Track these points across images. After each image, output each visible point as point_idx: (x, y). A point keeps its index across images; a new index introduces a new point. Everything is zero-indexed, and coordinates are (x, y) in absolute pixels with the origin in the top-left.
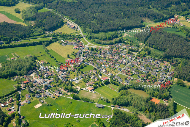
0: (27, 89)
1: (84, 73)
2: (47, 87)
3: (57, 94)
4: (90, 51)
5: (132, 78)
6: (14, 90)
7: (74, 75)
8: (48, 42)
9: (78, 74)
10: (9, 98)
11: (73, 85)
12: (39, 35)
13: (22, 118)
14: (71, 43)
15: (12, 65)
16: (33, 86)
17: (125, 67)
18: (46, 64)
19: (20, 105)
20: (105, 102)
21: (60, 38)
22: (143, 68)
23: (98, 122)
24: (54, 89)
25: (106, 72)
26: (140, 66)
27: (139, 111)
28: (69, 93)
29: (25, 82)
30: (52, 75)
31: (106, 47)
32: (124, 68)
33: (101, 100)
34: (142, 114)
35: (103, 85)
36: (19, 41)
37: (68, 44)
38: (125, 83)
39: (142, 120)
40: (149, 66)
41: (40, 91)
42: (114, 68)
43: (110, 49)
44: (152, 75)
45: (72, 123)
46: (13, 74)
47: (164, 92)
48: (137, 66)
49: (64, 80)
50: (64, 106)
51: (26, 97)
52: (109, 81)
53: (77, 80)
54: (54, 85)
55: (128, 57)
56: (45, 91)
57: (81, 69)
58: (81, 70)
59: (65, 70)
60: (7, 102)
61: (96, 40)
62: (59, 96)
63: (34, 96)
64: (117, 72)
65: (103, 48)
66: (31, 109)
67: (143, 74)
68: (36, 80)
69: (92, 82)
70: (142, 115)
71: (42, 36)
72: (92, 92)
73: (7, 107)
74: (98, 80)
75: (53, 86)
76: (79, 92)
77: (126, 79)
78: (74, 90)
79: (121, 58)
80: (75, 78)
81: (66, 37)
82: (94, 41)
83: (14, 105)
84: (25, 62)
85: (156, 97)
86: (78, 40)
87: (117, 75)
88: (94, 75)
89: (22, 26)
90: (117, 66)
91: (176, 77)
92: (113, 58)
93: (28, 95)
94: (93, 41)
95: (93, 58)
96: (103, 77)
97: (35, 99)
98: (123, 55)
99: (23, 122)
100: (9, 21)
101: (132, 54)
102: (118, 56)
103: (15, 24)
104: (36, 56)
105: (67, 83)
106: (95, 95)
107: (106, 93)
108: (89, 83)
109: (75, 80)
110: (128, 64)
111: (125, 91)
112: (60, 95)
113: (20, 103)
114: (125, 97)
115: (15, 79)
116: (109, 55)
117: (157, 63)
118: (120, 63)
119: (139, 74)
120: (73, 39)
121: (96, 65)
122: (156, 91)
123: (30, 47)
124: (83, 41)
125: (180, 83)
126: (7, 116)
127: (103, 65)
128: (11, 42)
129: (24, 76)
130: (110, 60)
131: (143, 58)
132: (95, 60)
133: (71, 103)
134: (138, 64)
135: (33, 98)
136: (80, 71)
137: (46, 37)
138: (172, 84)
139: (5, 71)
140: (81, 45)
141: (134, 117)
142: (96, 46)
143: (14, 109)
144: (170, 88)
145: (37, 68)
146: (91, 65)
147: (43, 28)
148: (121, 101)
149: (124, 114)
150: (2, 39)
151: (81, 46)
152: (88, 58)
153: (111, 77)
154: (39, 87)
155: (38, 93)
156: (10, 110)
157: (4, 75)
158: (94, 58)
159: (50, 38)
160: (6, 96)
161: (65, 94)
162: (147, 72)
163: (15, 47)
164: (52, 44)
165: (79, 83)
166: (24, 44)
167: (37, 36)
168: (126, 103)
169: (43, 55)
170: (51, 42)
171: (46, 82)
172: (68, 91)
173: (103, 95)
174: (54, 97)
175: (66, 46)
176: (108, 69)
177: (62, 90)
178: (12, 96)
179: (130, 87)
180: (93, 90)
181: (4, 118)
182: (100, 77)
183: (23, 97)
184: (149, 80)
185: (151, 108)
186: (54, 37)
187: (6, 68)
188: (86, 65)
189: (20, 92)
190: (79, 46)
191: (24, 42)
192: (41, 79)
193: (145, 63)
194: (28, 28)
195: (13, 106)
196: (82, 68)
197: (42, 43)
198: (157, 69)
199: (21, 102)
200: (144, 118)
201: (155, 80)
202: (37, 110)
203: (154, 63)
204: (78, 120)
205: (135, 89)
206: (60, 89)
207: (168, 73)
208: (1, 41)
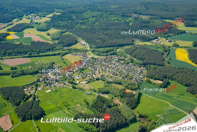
0: (43, 82)
1: (83, 73)
2: (56, 81)
3: (62, 85)
4: (91, 60)
5: (116, 77)
6: (35, 82)
7: (77, 74)
8: (64, 54)
9: (79, 74)
10: (31, 86)
11: (75, 80)
12: (59, 49)
13: (37, 97)
14: (80, 54)
15: (37, 67)
16: (47, 80)
18: (60, 67)
19: (37, 90)
20: (93, 91)
21: (73, 51)
22: (125, 71)
23: (85, 102)
24: (61, 82)
25: (99, 73)
26: (123, 70)
27: (115, 97)
28: (70, 85)
29: (43, 77)
30: (62, 73)
31: (103, 57)
32: (112, 71)
33: (91, 89)
34: (116, 99)
35: (95, 81)
36: (45, 53)
37: (78, 55)
38: (110, 80)
39: (114, 102)
40: (130, 70)
41: (52, 83)
42: (105, 71)
43: (105, 59)
44: (130, 75)
45: (67, 102)
46: (37, 72)
48: (121, 69)
49: (69, 77)
50: (65, 92)
51: (42, 86)
52: (99, 78)
55: (116, 64)
56: (55, 83)
58: (82, 71)
59: (71, 71)
60: (29, 88)
61: (97, 52)
63: (47, 85)
64: (107, 73)
65: (100, 58)
66: (43, 92)
67: (124, 74)
68: (51, 76)
69: (88, 78)
73: (29, 91)
74: (92, 77)
75: (61, 80)
76: (77, 84)
77: (111, 77)
78: (74, 83)
79: (111, 64)
80: (77, 76)
81: (77, 51)
84: (46, 65)
85: (129, 89)
86: (84, 53)
87: (106, 75)
89: (49, 43)
90: (108, 69)
91: (146, 77)
92: (106, 64)
94: (95, 53)
96: (96, 76)
97: (47, 87)
98: (113, 63)
99: (37, 99)
100: (41, 40)
101: (120, 62)
103: (45, 42)
104: (54, 62)
105: (71, 78)
106: (88, 86)
107: (95, 86)
108: (86, 79)
110: (115, 68)
111: (108, 84)
112: (64, 86)
114: (107, 88)
115: (37, 75)
116: (103, 62)
117: (136, 68)
118: (110, 67)
119: (121, 74)
120: (82, 52)
121: (93, 68)
122: (130, 85)
123: (52, 56)
124: (88, 53)
125: (148, 81)
126: (27, 96)
127: (98, 69)
128: (40, 53)
129: (44, 74)
130: (103, 65)
131: (127, 64)
133: (71, 90)
137: (64, 50)
138: (143, 81)
139: (32, 70)
140: (86, 56)
141: (110, 100)
142: (96, 57)
144: (140, 84)
146: (90, 68)
147: (62, 44)
148: (104, 91)
149: (103, 98)
150: (35, 51)
151: (85, 56)
152: (89, 64)
153: (101, 76)
154: (52, 81)
155: (50, 84)
156: (30, 93)
157: (31, 72)
158: (93, 64)
159: (66, 51)
160: (29, 85)
161: (68, 85)
162: (127, 74)
163: (42, 56)
164: (67, 55)
166: (48, 55)
168: (106, 91)
169: (59, 62)
170: (66, 54)
171: (57, 77)
172: (70, 83)
173: (93, 86)
174: (60, 87)
175: (76, 56)
176: (100, 71)
178: (33, 85)
179: (113, 82)
180: (87, 83)
181: (25, 97)
182: (94, 76)
183: (40, 86)
184: (127, 79)
186: (69, 51)
187: (33, 68)
188: (86, 68)
189: (38, 83)
191: (48, 53)
192: (54, 76)
193: (128, 68)
194: (53, 45)
195: (32, 90)
197: (60, 54)
198: (135, 71)
199: (38, 88)
200: (117, 101)
201: (131, 79)
202: (47, 93)
203: (134, 68)
204: (72, 100)
205: (116, 84)
206: (65, 82)
207: (142, 74)
208: (33, 52)
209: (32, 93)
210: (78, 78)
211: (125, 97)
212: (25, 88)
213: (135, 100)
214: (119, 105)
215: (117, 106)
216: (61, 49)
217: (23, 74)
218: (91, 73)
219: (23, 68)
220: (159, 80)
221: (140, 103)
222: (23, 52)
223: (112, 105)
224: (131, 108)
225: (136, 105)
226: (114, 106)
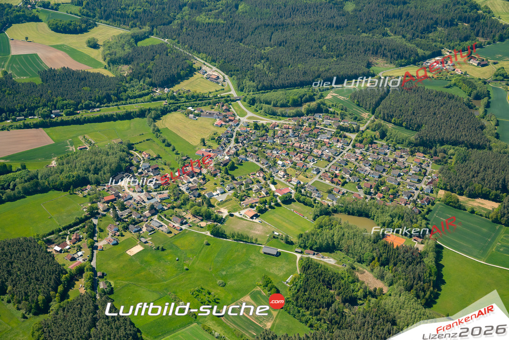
0: (111, 215)
1: (236, 178)
2: (154, 211)
3: (176, 225)
4: (251, 131)
5: (344, 190)
6: (83, 216)
7: (215, 184)
8: (159, 112)
9: (223, 182)
10: (71, 232)
11: (213, 206)
12: (140, 96)
13: (100, 277)
14: (210, 114)
15: (78, 161)
16: (123, 208)
17: (328, 167)
18: (153, 159)
19: (96, 248)
20: (283, 242)
21: (185, 102)
22: (368, 168)
23: (267, 286)
24: (170, 214)
25: (286, 176)
26: (362, 164)
27: (359, 262)
28: (203, 224)
29: (107, 198)
31: (287, 123)
32: (327, 169)
33: (274, 237)
34: (365, 270)
35: (278, 205)
36: (95, 110)
37: (204, 116)
38: (328, 202)
39: (363, 283)
40: (383, 164)
41: (140, 218)
42: (305, 168)
43: (297, 127)
44: (388, 183)
45: (207, 288)
46: (82, 182)
47: (414, 220)
48: (356, 163)
49: (193, 194)
50: (192, 251)
51: (110, 231)
52: (291, 196)
53: (222, 193)
54: (169, 205)
55: (335, 144)
56: (149, 219)
57: (230, 170)
58: (230, 172)
59: (196, 173)
60: (68, 242)
61: (265, 106)
62: (181, 229)
63: (126, 228)
64: (312, 177)
65: (280, 125)
66: (119, 256)
67: (367, 181)
68: (131, 193)
69: (254, 198)
70: (364, 272)
71: (147, 98)
72: (254, 220)
73: (67, 252)
74: (267, 193)
75: (169, 208)
76: (224, 220)
77: (330, 192)
78: (214, 216)
79: (319, 146)
80: (216, 190)
81: (199, 100)
82: (261, 109)
83: (81, 248)
84: (107, 154)
86: (224, 108)
87: (310, 183)
88: (260, 182)
89: (103, 76)
90: (312, 164)
91: (441, 189)
92: (302, 146)
93: (112, 227)
94: (257, 109)
95: (256, 146)
96: (279, 187)
97: (127, 235)
98: (325, 140)
99: (102, 285)
100: (75, 66)
101: (345, 137)
102: (313, 141)
103: (88, 73)
104: (132, 142)
105: (199, 200)
106: (261, 227)
107: (284, 223)
108: (248, 201)
109: (218, 195)
110: (335, 159)
111: (327, 218)
112: (184, 227)
113: (96, 244)
114: (327, 232)
115: (86, 193)
116: (293, 139)
117: (401, 157)
118: (316, 157)
119: (359, 181)
120: (215, 104)
121: (263, 160)
122: (397, 218)
123: (119, 122)
124: (236, 108)
125: (450, 202)
126: (67, 273)
127: (280, 162)
128: (78, 112)
129: (105, 186)
130: (295, 150)
131: (370, 145)
132: (263, 150)
133: (208, 244)
134: (357, 159)
135: (124, 233)
136: (228, 174)
137: (155, 100)
138: (433, 204)
139: (64, 175)
140: (232, 118)
141: (347, 276)
142: (264, 121)
143: (82, 256)
144: (427, 213)
145: (134, 168)
146: (254, 161)
147: (148, 80)
148: (318, 242)
149: (323, 270)
150: (59, 105)
151: (230, 120)
152: (246, 145)
153: (296, 189)
154: (138, 210)
155: (135, 223)
156: (73, 259)
157: (61, 183)
158: (259, 147)
159: (164, 103)
160: (64, 229)
161: (194, 225)
162: (376, 177)
163: (86, 123)
164: (169, 115)
165: (226, 201)
166: (106, 116)
167: (135, 97)
168: (328, 244)
169: (147, 140)
170: (165, 112)
171: (152, 198)
172: (201, 218)
173: (278, 226)
174: (170, 232)
175: (199, 121)
176: (291, 171)
177: (187, 217)
178: (78, 229)
179: (340, 209)
180: (256, 216)
181: (60, 277)
182: (273, 187)
183: (102, 231)
184: (382, 195)
185: (384, 256)
186: (172, 101)
187: (66, 167)
188: (241, 162)
189: (95, 221)
190: (227, 119)
191: (105, 111)
192: (142, 192)
193: (374, 157)
194: (116, 82)
195: (80, 250)
196: (233, 168)
197: (147, 113)
198: (400, 169)
199: (97, 241)
200: (369, 278)
201: (395, 195)
202: (132, 259)
203: (394, 156)
204: (221, 281)
205: (349, 214)
206: (184, 214)
207: (425, 179)
208: (55, 109)
209: (81, 260)
210: (224, 197)
211: (395, 264)
212: (50, 242)
214: (381, 290)
215: (374, 296)
216: (147, 94)
217: (36, 187)
218: (261, 179)
219: (32, 169)
220: (486, 196)
221: (444, 282)
222: (22, 110)
224: (424, 301)
225: (436, 290)
226: (365, 296)
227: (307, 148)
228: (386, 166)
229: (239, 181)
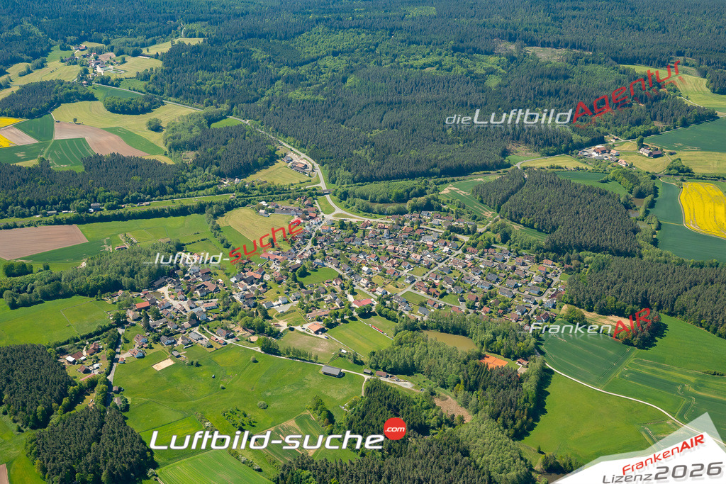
0: (141, 325)
1: (306, 286)
2: (195, 321)
3: (219, 339)
4: (335, 231)
5: (441, 303)
6: (107, 325)
7: (278, 293)
8: (223, 207)
9: (289, 290)
10: (90, 342)
11: (270, 318)
12: (202, 188)
13: (116, 392)
14: (287, 209)
15: (112, 262)
16: (158, 317)
17: (427, 275)
19: (117, 360)
20: (351, 362)
21: (258, 195)
22: (477, 278)
23: (317, 409)
24: (216, 326)
25: (370, 285)
26: (470, 273)
27: (442, 387)
28: (254, 338)
29: (139, 306)
30: (217, 290)
31: (384, 221)
32: (424, 278)
33: (340, 356)
34: (448, 396)
35: (353, 319)
36: (144, 204)
37: (278, 212)
38: (418, 316)
39: (439, 408)
40: (498, 273)
41: (177, 329)
42: (396, 276)
43: (395, 227)
44: (500, 295)
45: (242, 409)
46: (112, 287)
47: (520, 338)
48: (463, 271)
49: (247, 304)
50: (233, 369)
51: (136, 343)
52: (371, 309)
53: (284, 304)
54: (216, 316)
55: (441, 248)
56: (188, 330)
57: (300, 276)
58: (299, 279)
59: (256, 279)
60: (85, 353)
61: (359, 201)
62: (226, 344)
63: (157, 340)
64: (403, 287)
65: (374, 224)
66: (142, 371)
67: (474, 292)
68: (172, 301)
69: (324, 310)
70: (447, 399)
71: (209, 190)
72: (319, 336)
73: (82, 363)
74: (341, 305)
75: (215, 319)
76: (281, 334)
77: (423, 305)
78: (267, 329)
79: (420, 250)
80: (278, 300)
81: (276, 194)
82: (354, 205)
83: (99, 360)
84: (148, 254)
85: (499, 353)
86: (306, 202)
87: (399, 294)
88: (335, 292)
89: (160, 164)
90: (406, 271)
91: (567, 303)
92: (397, 249)
93: (140, 337)
94: (349, 205)
95: (339, 248)
96: (358, 298)
97: (157, 347)
98: (428, 243)
99: (116, 400)
100: (127, 151)
101: (456, 239)
102: (413, 244)
103: (141, 160)
104: (182, 242)
105: (254, 310)
106: (327, 344)
107: (356, 340)
108: (316, 313)
109: (279, 305)
110: (437, 265)
111: (409, 334)
112: (229, 341)
113: (117, 356)
114: (406, 350)
115: (116, 299)
116: (387, 241)
117: (523, 264)
118: (414, 263)
119: (463, 292)
120: (295, 199)
121: (344, 266)
122: (501, 336)
123: (172, 218)
124: (322, 204)
125: (574, 319)
126: (76, 385)
127: (365, 268)
128: (123, 206)
129: (141, 292)
130: (388, 254)
131: (486, 250)
132: (347, 253)
133: (255, 361)
134: (466, 266)
135: (153, 345)
136: (296, 281)
137: (220, 193)
138: (553, 321)
139: (92, 277)
140: (314, 215)
141: (421, 401)
142: (355, 219)
143: (97, 369)
145: (179, 272)
146: (333, 267)
147: (215, 168)
148: (393, 361)
149: (391, 392)
150: (100, 197)
151: (312, 218)
152: (326, 248)
153: (379, 299)
154: (176, 320)
155: (169, 334)
156: (87, 371)
157: (87, 287)
158: (343, 250)
159: (231, 196)
160: (82, 338)
161: (243, 339)
162: (486, 288)
163: (131, 219)
164: (235, 211)
165: (288, 313)
166: (156, 211)
167: (196, 189)
168: (405, 365)
169: (202, 240)
170: (230, 207)
171: (197, 307)
172: (253, 331)
173: (347, 343)
174: (211, 347)
175: (271, 217)
176: (377, 280)
177: (236, 330)
178: (99, 339)
179: (431, 325)
180: (323, 331)
181: (66, 389)
182: (351, 298)
183: (127, 342)
184: (488, 310)
185: (473, 378)
186: (241, 194)
187: (96, 269)
188: (317, 267)
189: (120, 331)
190: (308, 217)
191: (156, 205)
192: (185, 299)
193: (488, 264)
194: (175, 170)
195: (97, 362)
196: (304, 274)
197: (206, 208)
198: (519, 279)
199: (119, 353)
200: (450, 404)
201: (506, 309)
202: (158, 374)
203: (514, 263)
204: (262, 402)
205: (442, 331)
206: (232, 326)
207: (549, 292)
208: (95, 201)
209: (96, 372)
210: (286, 308)
211: (484, 389)
212: (64, 352)
213: (526, 401)
214: (462, 420)
215: (452, 425)
216: (211, 186)
217: (57, 291)
218: (338, 288)
219: (56, 270)
220: (620, 313)
221: (545, 412)
222: (55, 203)
223: (433, 422)
224: (512, 432)
225: (531, 420)
226: (440, 425)
227: (403, 252)
228: (501, 274)
229: (309, 289)
